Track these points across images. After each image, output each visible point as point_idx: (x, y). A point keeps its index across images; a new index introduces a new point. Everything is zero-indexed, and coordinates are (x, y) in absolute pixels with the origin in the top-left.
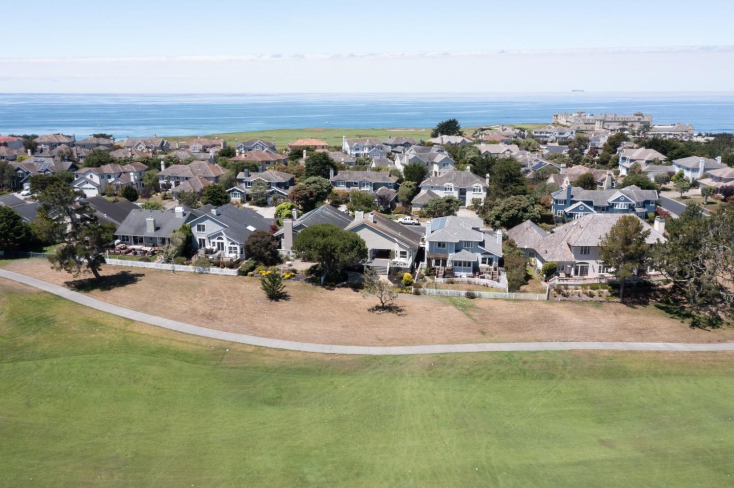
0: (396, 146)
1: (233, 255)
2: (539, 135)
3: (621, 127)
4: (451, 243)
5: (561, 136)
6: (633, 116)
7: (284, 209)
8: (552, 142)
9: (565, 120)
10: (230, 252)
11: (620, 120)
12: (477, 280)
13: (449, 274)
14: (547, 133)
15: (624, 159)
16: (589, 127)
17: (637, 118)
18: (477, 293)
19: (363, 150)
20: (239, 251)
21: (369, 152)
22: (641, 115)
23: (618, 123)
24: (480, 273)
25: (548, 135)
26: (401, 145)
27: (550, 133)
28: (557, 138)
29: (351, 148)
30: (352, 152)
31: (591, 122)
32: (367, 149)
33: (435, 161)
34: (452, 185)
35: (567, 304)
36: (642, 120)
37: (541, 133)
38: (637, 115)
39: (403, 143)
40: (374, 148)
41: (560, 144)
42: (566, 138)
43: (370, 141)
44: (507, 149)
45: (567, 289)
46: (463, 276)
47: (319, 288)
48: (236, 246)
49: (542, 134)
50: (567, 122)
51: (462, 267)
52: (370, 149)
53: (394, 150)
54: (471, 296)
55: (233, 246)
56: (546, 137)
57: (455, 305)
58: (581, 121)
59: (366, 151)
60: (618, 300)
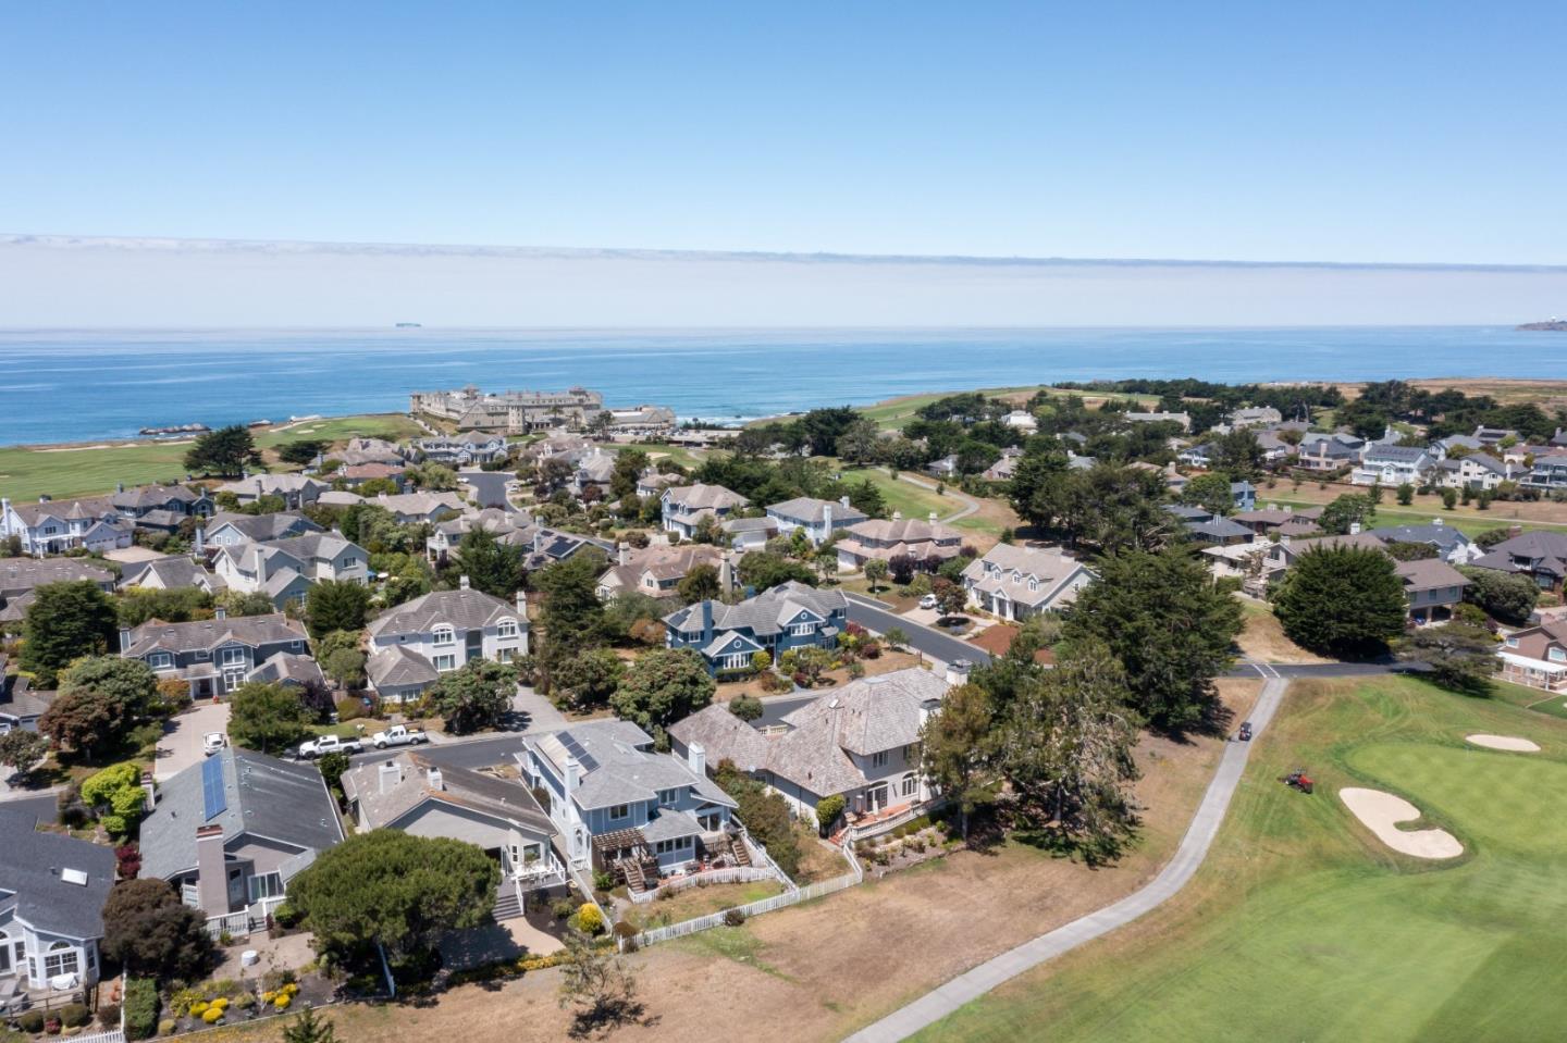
0: (147, 510)
1: (63, 980)
2: (433, 450)
3: (552, 416)
4: (640, 804)
5: (482, 451)
6: (568, 395)
8: (465, 465)
9: (443, 407)
10: (51, 973)
11: (547, 403)
12: (709, 873)
13: (652, 873)
14: (449, 445)
15: (674, 507)
16: (498, 421)
17: (576, 399)
18: (744, 908)
19: (67, 532)
20: (82, 962)
21: (85, 535)
22: (583, 393)
23: (545, 410)
24: (713, 855)
25: (452, 450)
26: (161, 507)
27: (457, 446)
28: (474, 456)
29: (32, 530)
30: (38, 539)
31: (499, 410)
32: (77, 526)
33: (320, 554)
34: (449, 626)
35: (898, 881)
36: (587, 403)
37: (438, 446)
38: (575, 393)
39: (164, 502)
40: (98, 523)
41: (485, 467)
42: (492, 454)
43: (83, 507)
44: (439, 503)
45: (873, 845)
46: (678, 872)
47: (393, 1008)
48: (71, 949)
49: (441, 449)
50: (448, 410)
51: (675, 851)
52: (85, 526)
53: (144, 519)
54: (735, 920)
55: (61, 951)
56: (449, 454)
57: (724, 953)
58: (481, 411)
59: (76, 532)
60: (962, 845)
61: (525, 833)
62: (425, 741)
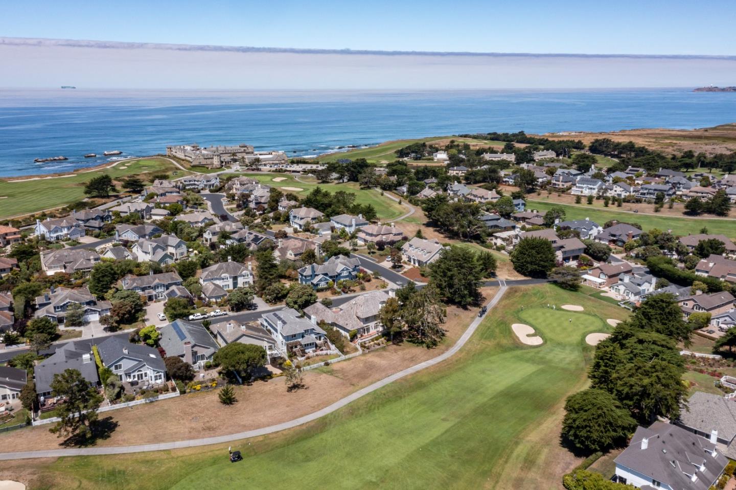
1: (159, 381)
2: (188, 183)
4: (299, 334)
5: (209, 183)
6: (238, 148)
7: (152, 331)
8: (202, 189)
9: (183, 154)
10: (156, 379)
11: (230, 152)
12: (319, 352)
13: (303, 353)
14: (195, 181)
15: (295, 217)
16: (209, 161)
17: (243, 149)
18: (329, 361)
19: (62, 232)
20: (163, 377)
21: (69, 232)
22: (246, 147)
23: (229, 155)
24: (320, 347)
25: (196, 183)
27: (198, 181)
28: (206, 185)
29: (49, 232)
30: (52, 235)
31: (209, 157)
34: (227, 275)
35: (372, 354)
36: (247, 151)
37: (190, 181)
38: (242, 147)
39: (94, 217)
40: (73, 228)
41: (211, 191)
42: (213, 185)
45: (366, 344)
46: (310, 351)
48: (160, 373)
49: (191, 183)
50: (185, 156)
51: (309, 346)
52: (68, 229)
53: (87, 224)
54: (327, 364)
55: (158, 374)
56: (195, 184)
57: (325, 372)
58: (201, 157)
59: (65, 231)
60: (391, 343)
61: (268, 342)
62: (226, 314)
